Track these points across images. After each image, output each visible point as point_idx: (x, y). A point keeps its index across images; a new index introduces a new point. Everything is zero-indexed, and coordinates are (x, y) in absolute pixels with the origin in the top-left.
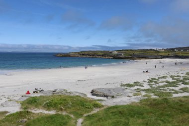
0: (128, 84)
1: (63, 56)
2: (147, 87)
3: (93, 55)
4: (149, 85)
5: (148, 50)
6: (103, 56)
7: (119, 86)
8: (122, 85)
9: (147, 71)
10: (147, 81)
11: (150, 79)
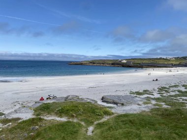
0: (138, 92)
1: (76, 64)
2: (157, 95)
3: (103, 64)
4: (159, 93)
5: (157, 59)
6: (112, 64)
7: (128, 94)
8: (132, 93)
9: (157, 80)
10: (157, 90)
11: (160, 87)
